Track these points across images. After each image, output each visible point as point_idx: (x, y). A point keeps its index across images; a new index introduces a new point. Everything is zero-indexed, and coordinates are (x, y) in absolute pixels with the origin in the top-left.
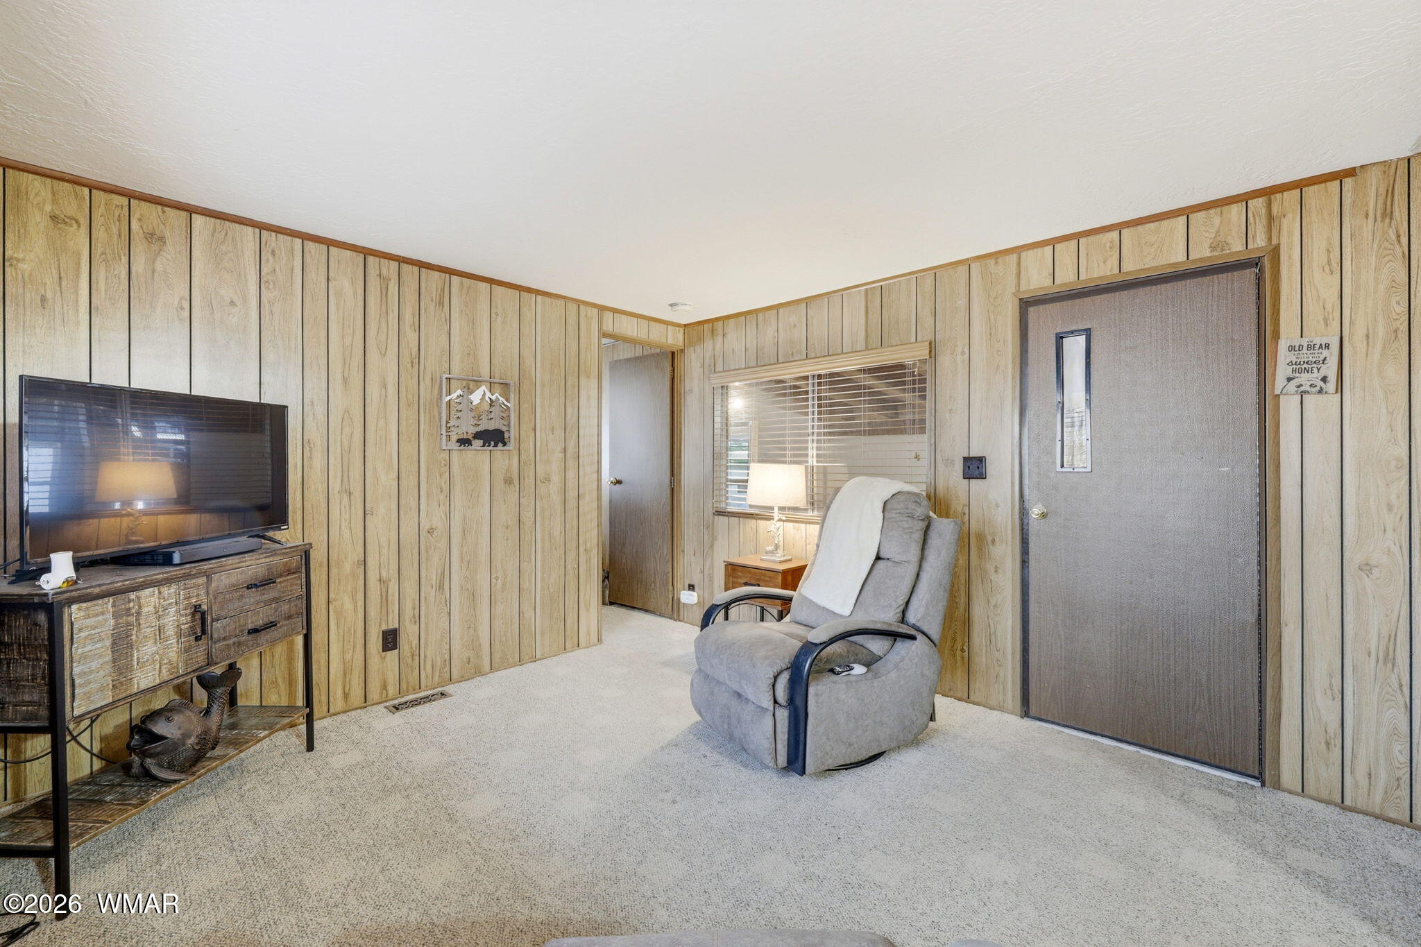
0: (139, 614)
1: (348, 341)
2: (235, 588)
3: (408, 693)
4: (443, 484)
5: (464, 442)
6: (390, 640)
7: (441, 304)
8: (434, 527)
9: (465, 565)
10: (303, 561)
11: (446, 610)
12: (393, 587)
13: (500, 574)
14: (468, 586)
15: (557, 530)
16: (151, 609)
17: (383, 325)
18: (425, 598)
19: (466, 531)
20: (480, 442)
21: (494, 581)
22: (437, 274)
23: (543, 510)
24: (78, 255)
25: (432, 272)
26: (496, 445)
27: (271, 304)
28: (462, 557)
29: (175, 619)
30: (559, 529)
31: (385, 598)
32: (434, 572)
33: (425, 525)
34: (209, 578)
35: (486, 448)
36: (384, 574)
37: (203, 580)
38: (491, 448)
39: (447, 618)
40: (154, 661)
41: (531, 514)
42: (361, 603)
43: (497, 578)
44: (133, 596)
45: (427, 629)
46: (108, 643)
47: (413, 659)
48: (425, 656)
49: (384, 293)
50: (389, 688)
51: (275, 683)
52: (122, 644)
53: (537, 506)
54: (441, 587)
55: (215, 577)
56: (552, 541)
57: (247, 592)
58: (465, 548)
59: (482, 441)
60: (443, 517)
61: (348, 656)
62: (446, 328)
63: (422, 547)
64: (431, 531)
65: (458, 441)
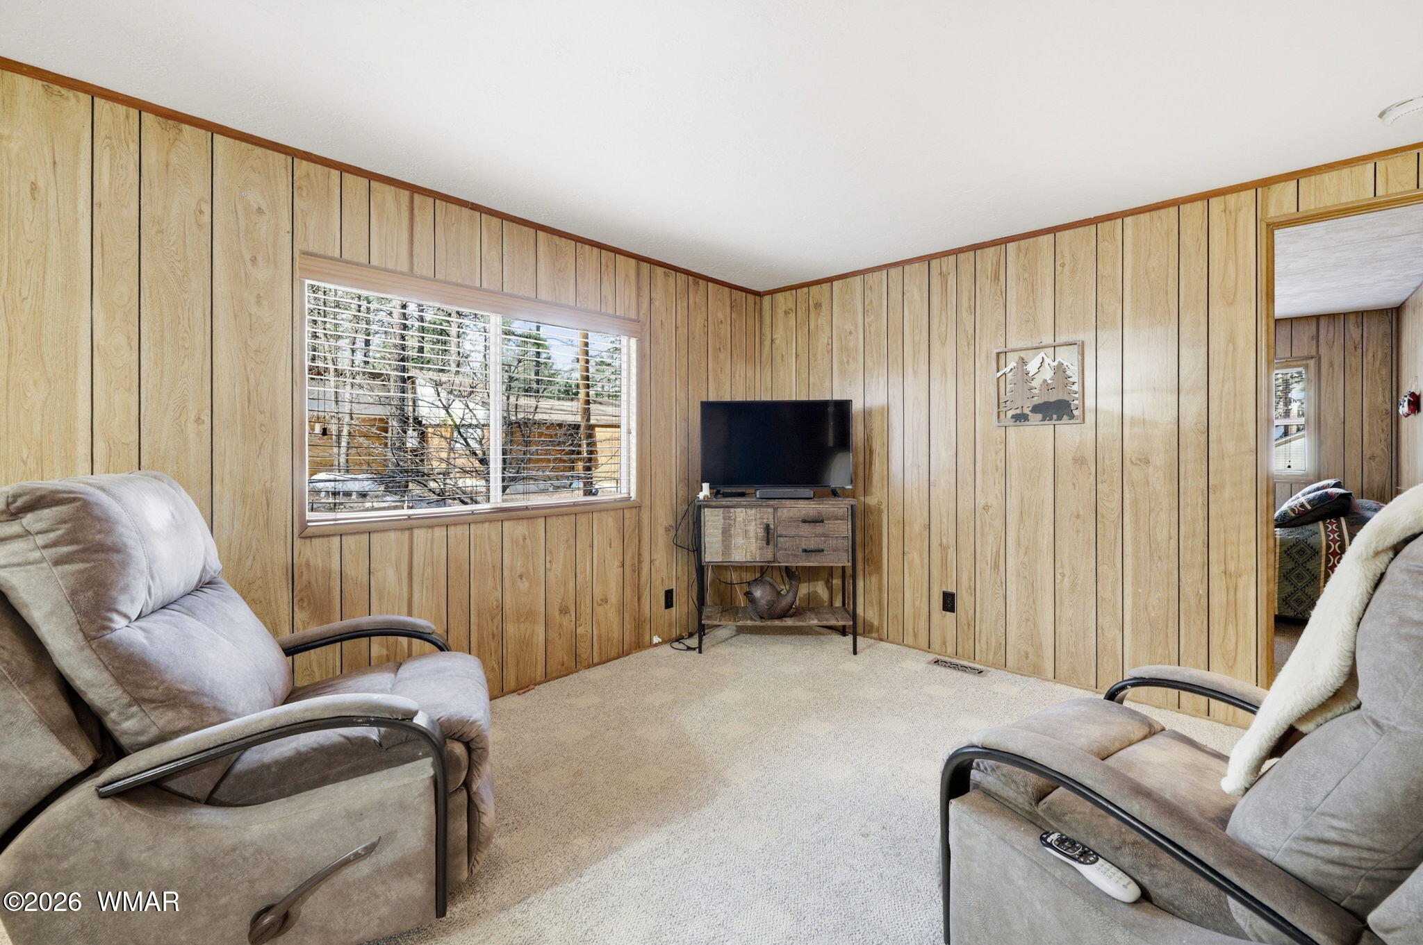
0: (735, 521)
1: (917, 338)
2: (792, 520)
3: (963, 658)
4: (999, 461)
5: (1020, 418)
6: (949, 602)
7: (997, 278)
8: (989, 504)
9: (1022, 550)
10: (850, 513)
11: (1002, 592)
12: (951, 553)
13: (1067, 571)
14: (1026, 574)
15: (1164, 532)
16: (741, 519)
17: (944, 317)
18: (981, 573)
19: (1024, 514)
20: (1040, 416)
21: (1058, 577)
22: (992, 250)
23: (1135, 502)
24: (792, 328)
25: (987, 250)
26: (1060, 418)
27: (870, 325)
28: (1019, 541)
29: (755, 530)
30: (1165, 532)
31: (944, 563)
32: (989, 549)
33: (981, 502)
34: (775, 509)
35: (1046, 422)
36: (944, 541)
37: (770, 510)
38: (1053, 422)
39: (1002, 599)
40: (743, 548)
41: (1116, 504)
42: (926, 561)
43: (1063, 575)
44: (732, 510)
45: (982, 605)
46: (720, 531)
47: (969, 628)
48: (980, 631)
49: (945, 290)
50: (948, 644)
51: (871, 602)
52: (726, 533)
53: (1126, 496)
54: (996, 566)
55: (779, 510)
56: (1153, 546)
57: (801, 524)
58: (1022, 532)
59: (1041, 415)
60: (999, 495)
61: (917, 603)
62: (1002, 302)
63: (978, 522)
64: (986, 508)
65: (1013, 417)
